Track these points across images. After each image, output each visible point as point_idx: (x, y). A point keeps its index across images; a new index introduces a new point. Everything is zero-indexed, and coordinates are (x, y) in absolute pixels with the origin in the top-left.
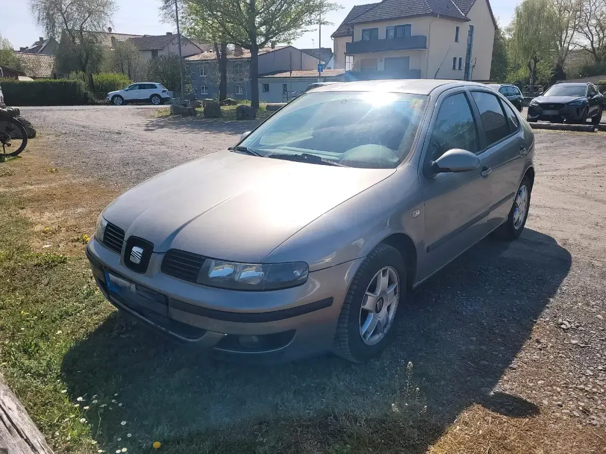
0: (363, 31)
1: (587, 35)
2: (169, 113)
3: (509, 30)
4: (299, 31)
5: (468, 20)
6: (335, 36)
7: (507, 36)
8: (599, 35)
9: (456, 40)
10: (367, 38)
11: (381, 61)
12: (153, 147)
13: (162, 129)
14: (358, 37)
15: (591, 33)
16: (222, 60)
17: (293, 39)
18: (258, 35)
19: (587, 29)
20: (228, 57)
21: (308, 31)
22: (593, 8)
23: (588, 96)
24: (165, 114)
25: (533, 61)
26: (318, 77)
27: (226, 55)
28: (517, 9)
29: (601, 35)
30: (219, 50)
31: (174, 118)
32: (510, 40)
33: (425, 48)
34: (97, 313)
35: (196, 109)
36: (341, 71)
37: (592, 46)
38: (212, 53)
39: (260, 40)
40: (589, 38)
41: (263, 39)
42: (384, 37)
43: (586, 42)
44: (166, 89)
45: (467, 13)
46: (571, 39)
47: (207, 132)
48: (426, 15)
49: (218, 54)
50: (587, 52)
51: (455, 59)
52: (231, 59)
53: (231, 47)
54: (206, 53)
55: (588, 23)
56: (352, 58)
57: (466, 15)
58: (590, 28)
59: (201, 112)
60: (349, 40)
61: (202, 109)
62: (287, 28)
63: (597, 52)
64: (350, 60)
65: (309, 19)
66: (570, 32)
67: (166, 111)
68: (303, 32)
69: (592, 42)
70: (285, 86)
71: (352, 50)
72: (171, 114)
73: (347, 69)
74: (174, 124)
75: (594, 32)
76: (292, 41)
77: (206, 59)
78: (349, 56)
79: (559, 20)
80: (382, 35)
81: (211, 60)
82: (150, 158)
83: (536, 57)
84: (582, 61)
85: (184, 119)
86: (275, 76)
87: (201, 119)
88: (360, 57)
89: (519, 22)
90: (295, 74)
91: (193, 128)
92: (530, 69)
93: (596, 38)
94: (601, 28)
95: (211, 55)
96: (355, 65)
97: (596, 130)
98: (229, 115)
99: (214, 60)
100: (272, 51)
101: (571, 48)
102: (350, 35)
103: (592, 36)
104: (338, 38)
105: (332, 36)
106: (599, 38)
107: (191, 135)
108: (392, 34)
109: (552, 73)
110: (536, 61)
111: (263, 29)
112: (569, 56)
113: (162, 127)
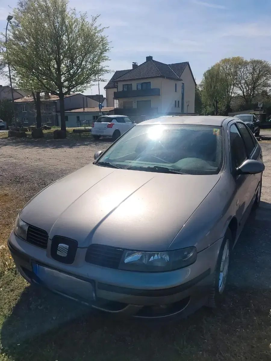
0: (123, 85)
1: (240, 88)
2: (7, 136)
3: (201, 86)
4: (88, 85)
5: (181, 80)
6: (106, 88)
7: (200, 89)
8: (246, 88)
9: (176, 91)
10: (125, 90)
11: (135, 102)
12: (5, 159)
13: (6, 147)
14: (120, 89)
15: (243, 88)
16: (38, 102)
17: (85, 89)
18: (64, 87)
19: (240, 85)
20: (42, 100)
21: (94, 85)
22: (243, 74)
23: (253, 121)
24: (4, 136)
25: (215, 103)
26: (99, 112)
27: (40, 99)
28: (205, 74)
29: (247, 88)
30: (35, 96)
31: (11, 139)
32: (202, 91)
33: (159, 95)
34: (12, 290)
35: (26, 133)
36: (112, 108)
37: (243, 94)
38: (30, 98)
39: (65, 90)
40: (242, 91)
41: (66, 90)
42: (136, 89)
43: (240, 92)
44: (1, 120)
45: (180, 76)
46: (233, 90)
47: (37, 148)
48: (158, 77)
49: (34, 98)
50: (241, 97)
51: (176, 101)
52: (43, 101)
53: (42, 94)
54: (25, 97)
55: (240, 82)
56: (117, 101)
57: (180, 77)
58: (242, 85)
59: (29, 135)
60: (115, 90)
61: (30, 133)
62: (82, 83)
63: (246, 97)
64: (116, 102)
65: (94, 78)
66: (232, 87)
67: (4, 134)
68: (91, 86)
69: (243, 92)
70: (78, 117)
71: (117, 96)
72: (9, 136)
73: (115, 107)
74: (14, 143)
75: (244, 87)
76: (84, 91)
77: (27, 101)
78: (116, 99)
79: (226, 81)
80: (134, 88)
81: (30, 102)
82: (6, 167)
83: (217, 100)
84: (239, 102)
85: (18, 139)
86: (72, 111)
87: (31, 139)
88: (122, 100)
89: (206, 81)
90: (86, 110)
91: (27, 145)
92: (214, 106)
93: (245, 90)
94: (247, 85)
95: (30, 99)
96: (120, 105)
97: (261, 139)
98: (49, 136)
99: (32, 102)
100: (69, 97)
101: (233, 95)
102: (115, 88)
103: (243, 89)
104: (108, 89)
105: (104, 88)
106: (246, 90)
107: (27, 150)
108: (140, 87)
109: (225, 109)
110: (217, 102)
111: (66, 84)
112: (232, 99)
113: (5, 145)
